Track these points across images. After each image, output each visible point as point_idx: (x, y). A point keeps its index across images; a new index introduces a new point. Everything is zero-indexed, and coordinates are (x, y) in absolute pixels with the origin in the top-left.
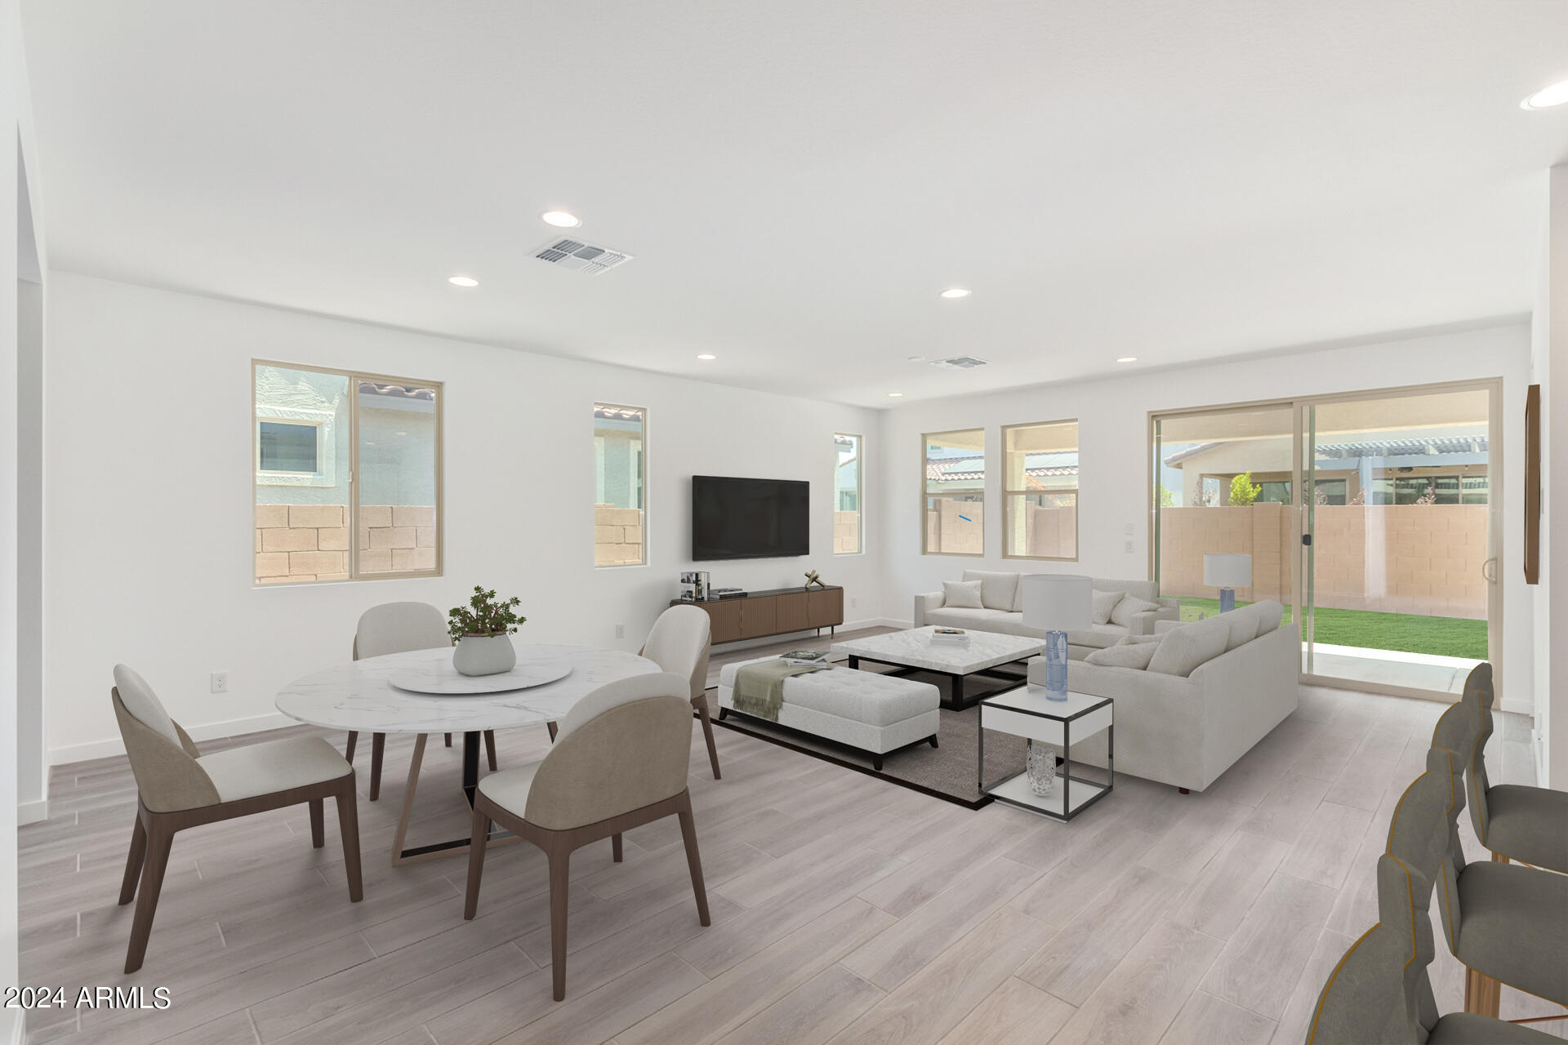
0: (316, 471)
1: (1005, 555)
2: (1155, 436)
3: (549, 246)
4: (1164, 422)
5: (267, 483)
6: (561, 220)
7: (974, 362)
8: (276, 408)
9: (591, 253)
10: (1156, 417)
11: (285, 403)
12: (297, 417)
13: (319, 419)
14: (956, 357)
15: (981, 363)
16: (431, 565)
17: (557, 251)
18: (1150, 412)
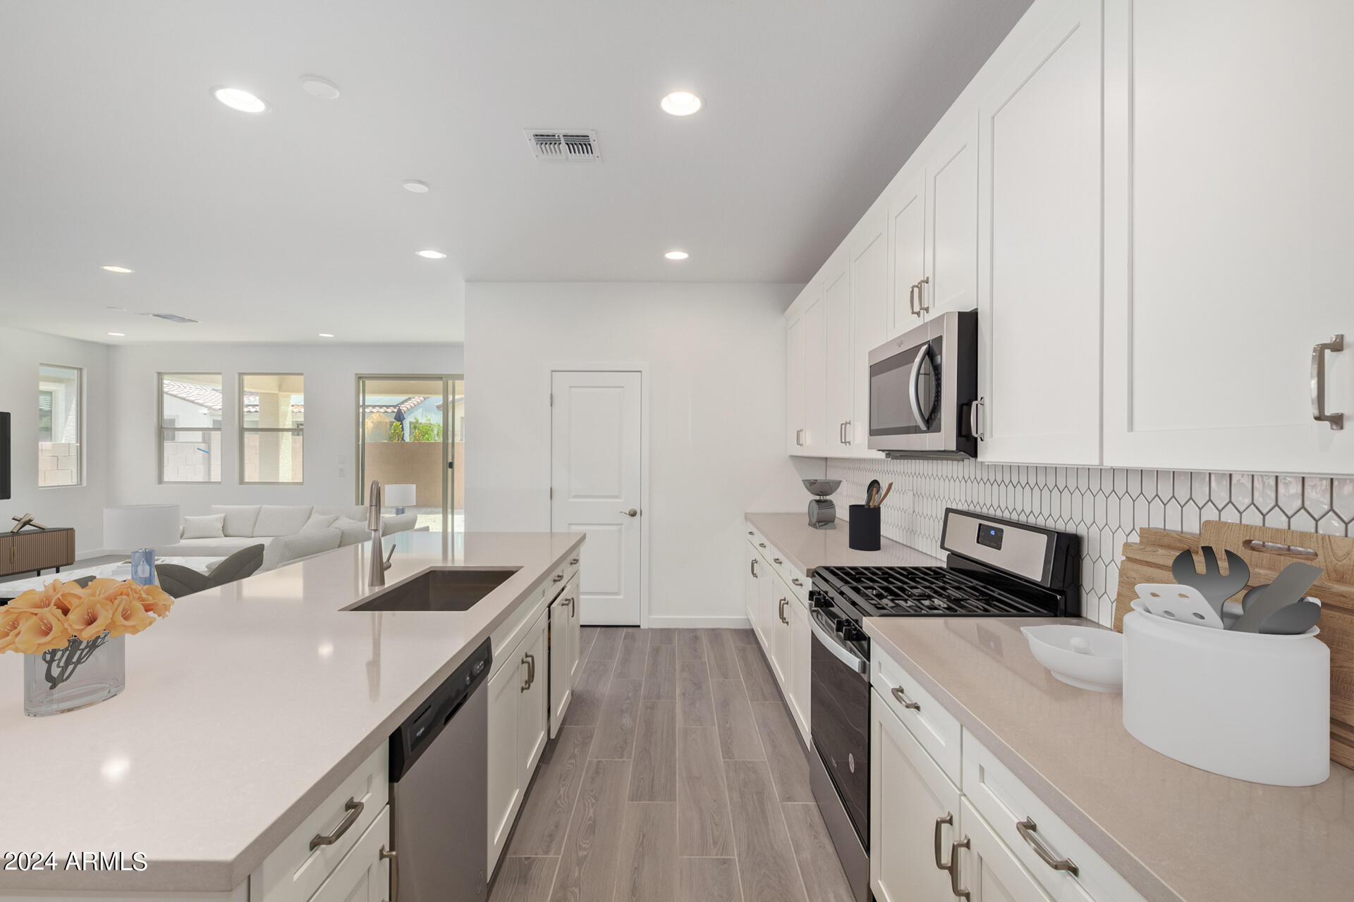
1: (242, 481)
2: (361, 391)
4: (368, 382)
7: (183, 320)
10: (360, 378)
15: (191, 321)
18: (357, 374)
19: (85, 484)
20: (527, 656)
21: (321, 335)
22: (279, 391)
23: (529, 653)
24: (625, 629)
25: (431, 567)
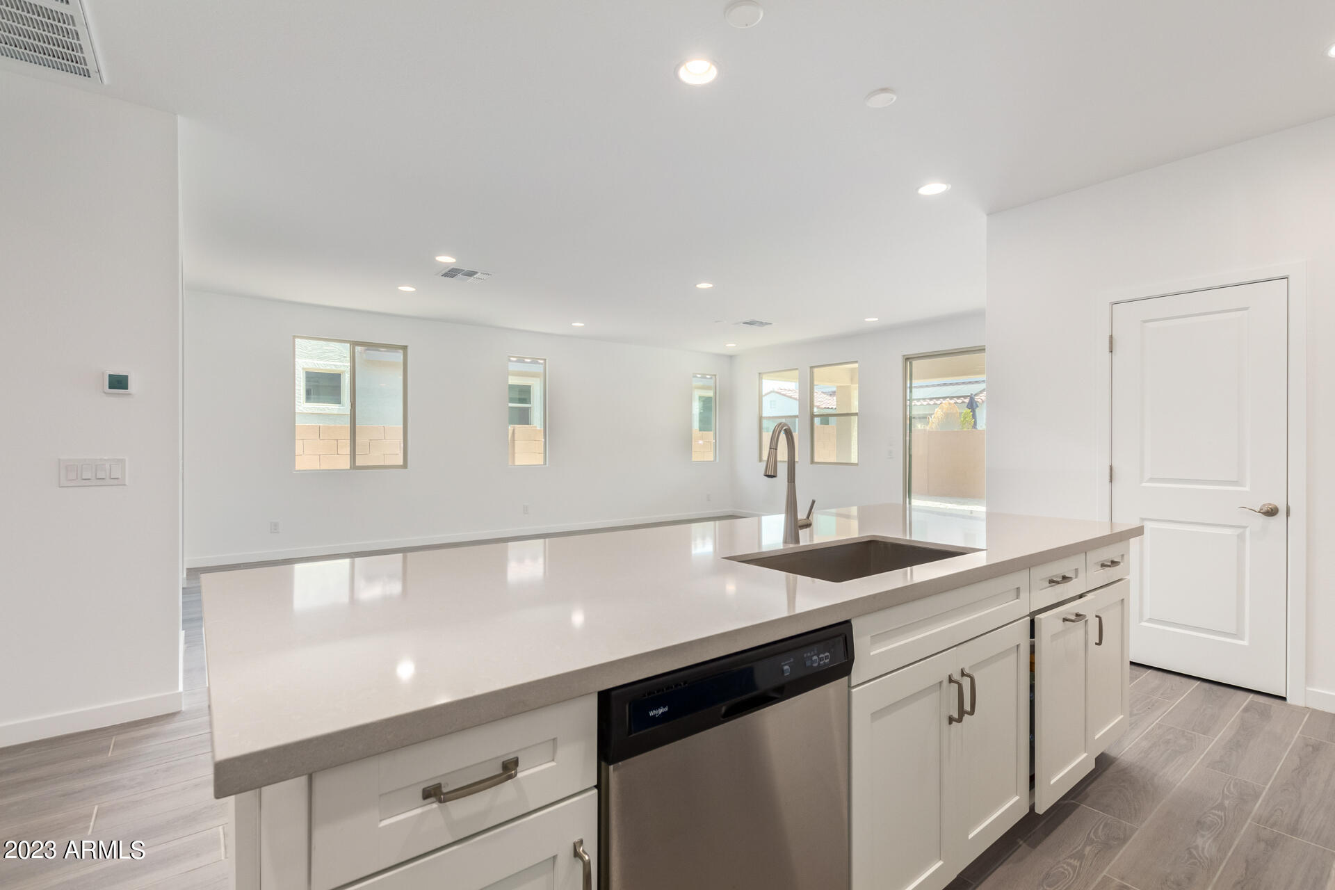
0: (340, 403)
1: (812, 462)
2: (908, 375)
3: (446, 271)
4: (915, 363)
5: (310, 412)
6: (446, 260)
7: (762, 324)
8: (315, 362)
9: (471, 274)
10: (908, 359)
11: (321, 359)
12: (329, 368)
13: (342, 369)
14: (748, 320)
15: (767, 324)
16: (401, 462)
17: (452, 273)
18: (904, 356)
19: (718, 460)
20: (963, 674)
21: (866, 320)
22: (852, 383)
23: (967, 671)
24: (1251, 696)
25: (874, 536)
